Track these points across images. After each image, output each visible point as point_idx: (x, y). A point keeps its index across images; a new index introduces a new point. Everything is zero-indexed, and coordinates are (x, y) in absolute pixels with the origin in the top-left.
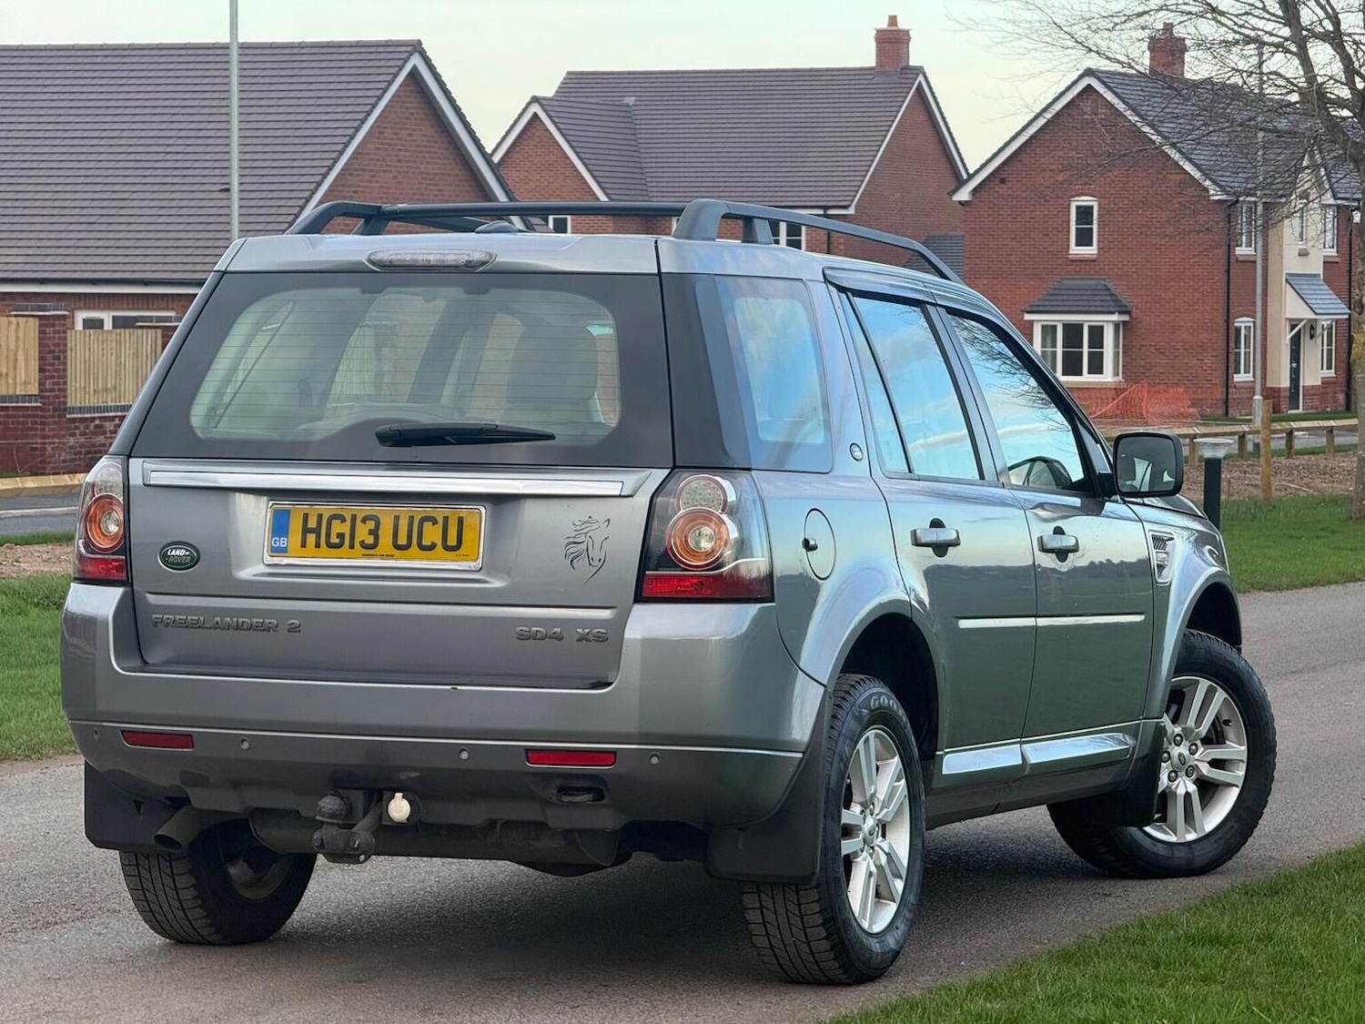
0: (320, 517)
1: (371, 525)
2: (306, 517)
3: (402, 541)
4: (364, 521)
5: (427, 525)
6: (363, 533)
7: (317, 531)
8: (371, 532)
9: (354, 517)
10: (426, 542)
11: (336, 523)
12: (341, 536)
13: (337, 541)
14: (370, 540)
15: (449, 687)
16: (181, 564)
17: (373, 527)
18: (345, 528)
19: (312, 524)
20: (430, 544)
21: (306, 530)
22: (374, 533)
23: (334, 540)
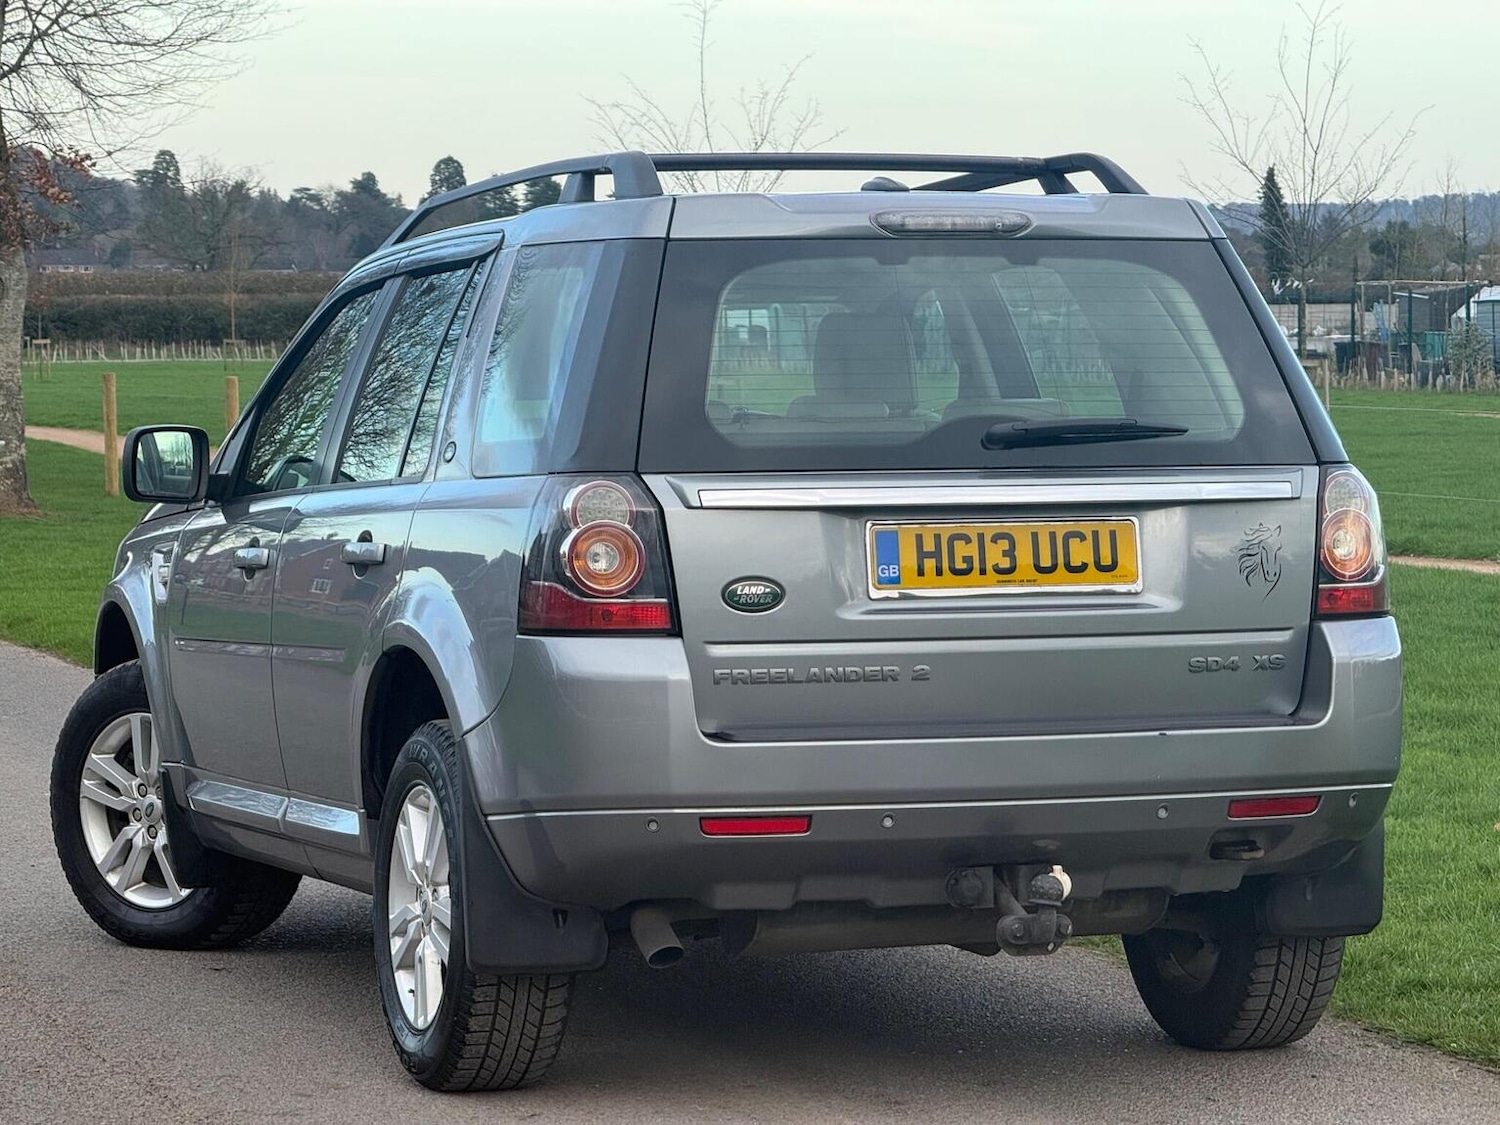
0: (938, 537)
1: (1004, 545)
2: (919, 538)
3: (1046, 562)
4: (995, 540)
5: (1074, 543)
6: (995, 555)
7: (936, 554)
8: (1005, 554)
9: (981, 537)
10: (1076, 562)
11: (959, 545)
12: (968, 560)
13: (964, 566)
14: (1005, 563)
15: (1157, 733)
16: (758, 604)
17: (1007, 548)
18: (972, 550)
19: (929, 546)
20: (1080, 564)
21: (922, 555)
22: (1010, 553)
23: (960, 565)
